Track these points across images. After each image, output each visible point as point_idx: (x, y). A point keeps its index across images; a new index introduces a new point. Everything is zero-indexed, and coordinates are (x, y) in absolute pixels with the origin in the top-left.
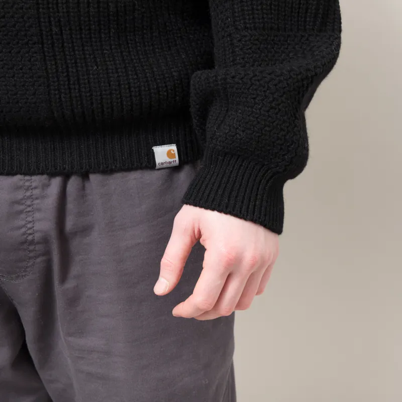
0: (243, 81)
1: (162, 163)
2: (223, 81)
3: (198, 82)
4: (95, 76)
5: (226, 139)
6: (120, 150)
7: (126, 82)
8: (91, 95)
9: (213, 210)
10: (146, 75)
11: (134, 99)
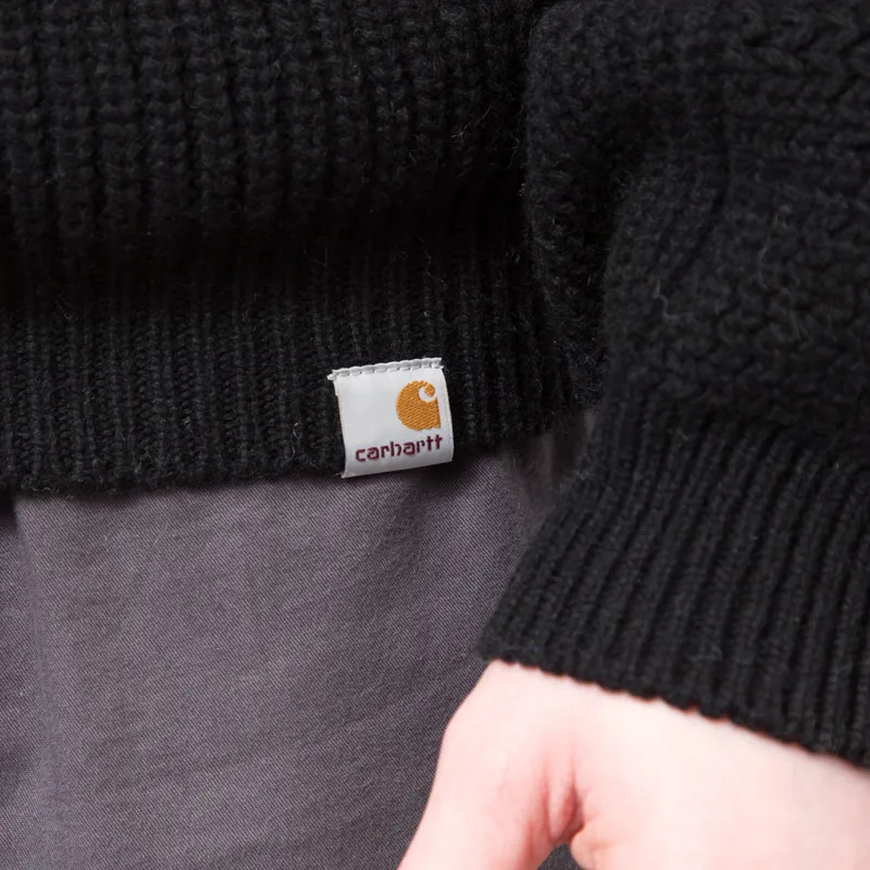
0: (805, 62)
1: (374, 449)
2: (701, 61)
3: (573, 60)
4: (70, 30)
5: (717, 343)
6: (170, 384)
7: (216, 60)
8: (46, 121)
9: (646, 693)
10: (311, 22)
11: (252, 140)
